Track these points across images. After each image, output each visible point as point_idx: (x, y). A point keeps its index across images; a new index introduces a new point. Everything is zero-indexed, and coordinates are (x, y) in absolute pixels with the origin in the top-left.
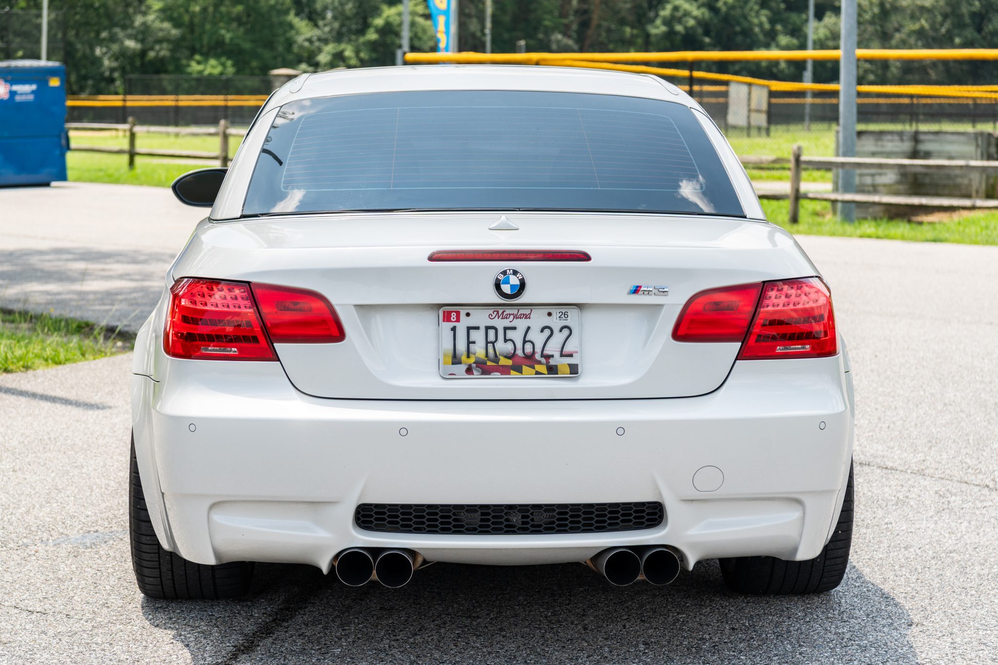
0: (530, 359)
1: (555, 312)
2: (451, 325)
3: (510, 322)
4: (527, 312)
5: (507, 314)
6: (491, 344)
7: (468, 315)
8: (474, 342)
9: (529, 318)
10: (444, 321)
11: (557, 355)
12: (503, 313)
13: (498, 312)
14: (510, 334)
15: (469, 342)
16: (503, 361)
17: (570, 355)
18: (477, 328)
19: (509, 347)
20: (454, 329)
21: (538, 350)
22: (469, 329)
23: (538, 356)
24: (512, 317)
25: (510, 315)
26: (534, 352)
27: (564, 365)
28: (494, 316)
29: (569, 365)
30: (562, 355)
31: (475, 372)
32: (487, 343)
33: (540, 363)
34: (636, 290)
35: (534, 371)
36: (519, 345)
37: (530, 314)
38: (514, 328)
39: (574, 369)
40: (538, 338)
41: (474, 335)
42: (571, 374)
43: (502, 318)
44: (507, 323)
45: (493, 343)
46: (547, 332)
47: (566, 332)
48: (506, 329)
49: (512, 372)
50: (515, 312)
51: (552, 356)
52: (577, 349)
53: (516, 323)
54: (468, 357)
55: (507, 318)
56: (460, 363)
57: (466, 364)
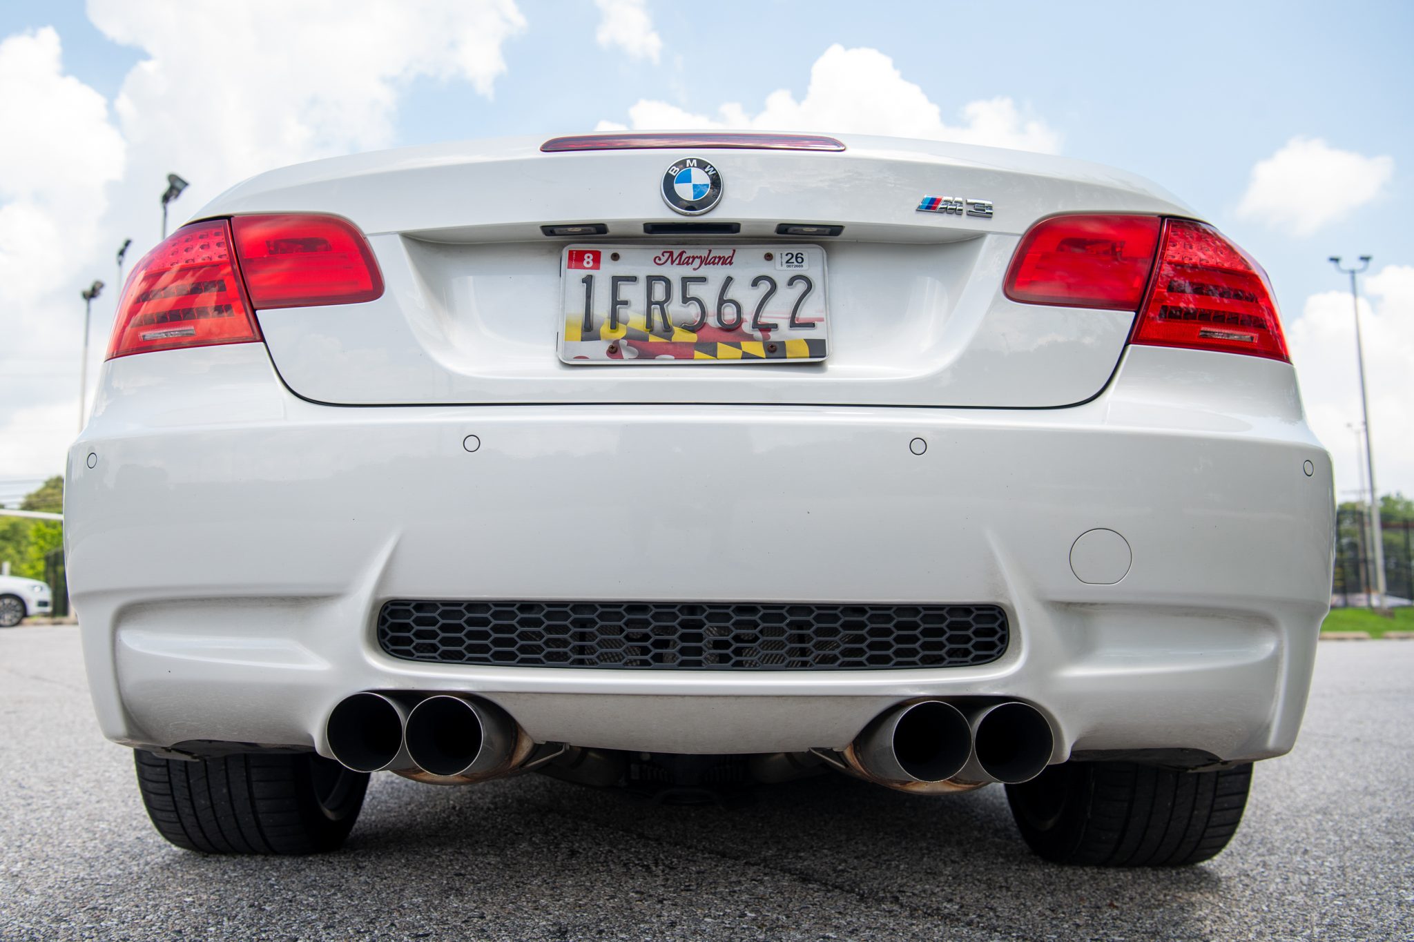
0: (732, 330)
1: (780, 252)
2: (583, 273)
3: (695, 269)
4: (726, 253)
5: (689, 258)
6: (658, 306)
7: (615, 257)
8: (625, 303)
9: (731, 263)
10: (570, 267)
11: (784, 324)
12: (681, 255)
13: (671, 254)
14: (694, 290)
15: (616, 303)
16: (680, 336)
17: (810, 325)
18: (633, 279)
19: (693, 312)
20: (588, 281)
21: (748, 316)
22: (616, 281)
23: (747, 327)
24: (697, 261)
25: (694, 258)
26: (740, 320)
27: (798, 341)
28: (663, 259)
29: (807, 341)
30: (794, 324)
31: (625, 354)
32: (650, 303)
33: (750, 338)
34: (931, 205)
35: (739, 353)
36: (711, 308)
37: (732, 257)
38: (703, 280)
39: (818, 348)
40: (748, 298)
41: (626, 291)
42: (810, 357)
43: (679, 264)
44: (688, 271)
45: (661, 304)
46: (765, 287)
47: (801, 287)
48: (685, 281)
49: (697, 354)
50: (704, 253)
51: (775, 326)
52: (823, 315)
53: (704, 271)
54: (614, 326)
55: (687, 263)
56: (598, 338)
57: (609, 341)
